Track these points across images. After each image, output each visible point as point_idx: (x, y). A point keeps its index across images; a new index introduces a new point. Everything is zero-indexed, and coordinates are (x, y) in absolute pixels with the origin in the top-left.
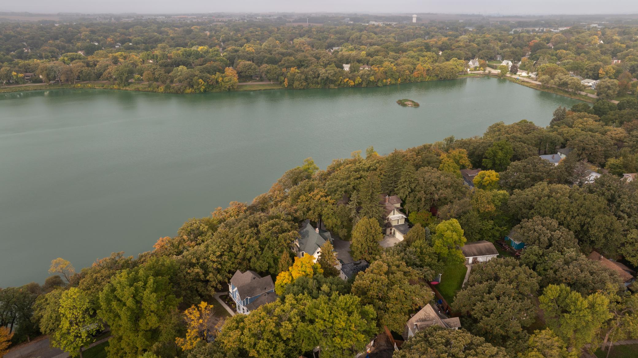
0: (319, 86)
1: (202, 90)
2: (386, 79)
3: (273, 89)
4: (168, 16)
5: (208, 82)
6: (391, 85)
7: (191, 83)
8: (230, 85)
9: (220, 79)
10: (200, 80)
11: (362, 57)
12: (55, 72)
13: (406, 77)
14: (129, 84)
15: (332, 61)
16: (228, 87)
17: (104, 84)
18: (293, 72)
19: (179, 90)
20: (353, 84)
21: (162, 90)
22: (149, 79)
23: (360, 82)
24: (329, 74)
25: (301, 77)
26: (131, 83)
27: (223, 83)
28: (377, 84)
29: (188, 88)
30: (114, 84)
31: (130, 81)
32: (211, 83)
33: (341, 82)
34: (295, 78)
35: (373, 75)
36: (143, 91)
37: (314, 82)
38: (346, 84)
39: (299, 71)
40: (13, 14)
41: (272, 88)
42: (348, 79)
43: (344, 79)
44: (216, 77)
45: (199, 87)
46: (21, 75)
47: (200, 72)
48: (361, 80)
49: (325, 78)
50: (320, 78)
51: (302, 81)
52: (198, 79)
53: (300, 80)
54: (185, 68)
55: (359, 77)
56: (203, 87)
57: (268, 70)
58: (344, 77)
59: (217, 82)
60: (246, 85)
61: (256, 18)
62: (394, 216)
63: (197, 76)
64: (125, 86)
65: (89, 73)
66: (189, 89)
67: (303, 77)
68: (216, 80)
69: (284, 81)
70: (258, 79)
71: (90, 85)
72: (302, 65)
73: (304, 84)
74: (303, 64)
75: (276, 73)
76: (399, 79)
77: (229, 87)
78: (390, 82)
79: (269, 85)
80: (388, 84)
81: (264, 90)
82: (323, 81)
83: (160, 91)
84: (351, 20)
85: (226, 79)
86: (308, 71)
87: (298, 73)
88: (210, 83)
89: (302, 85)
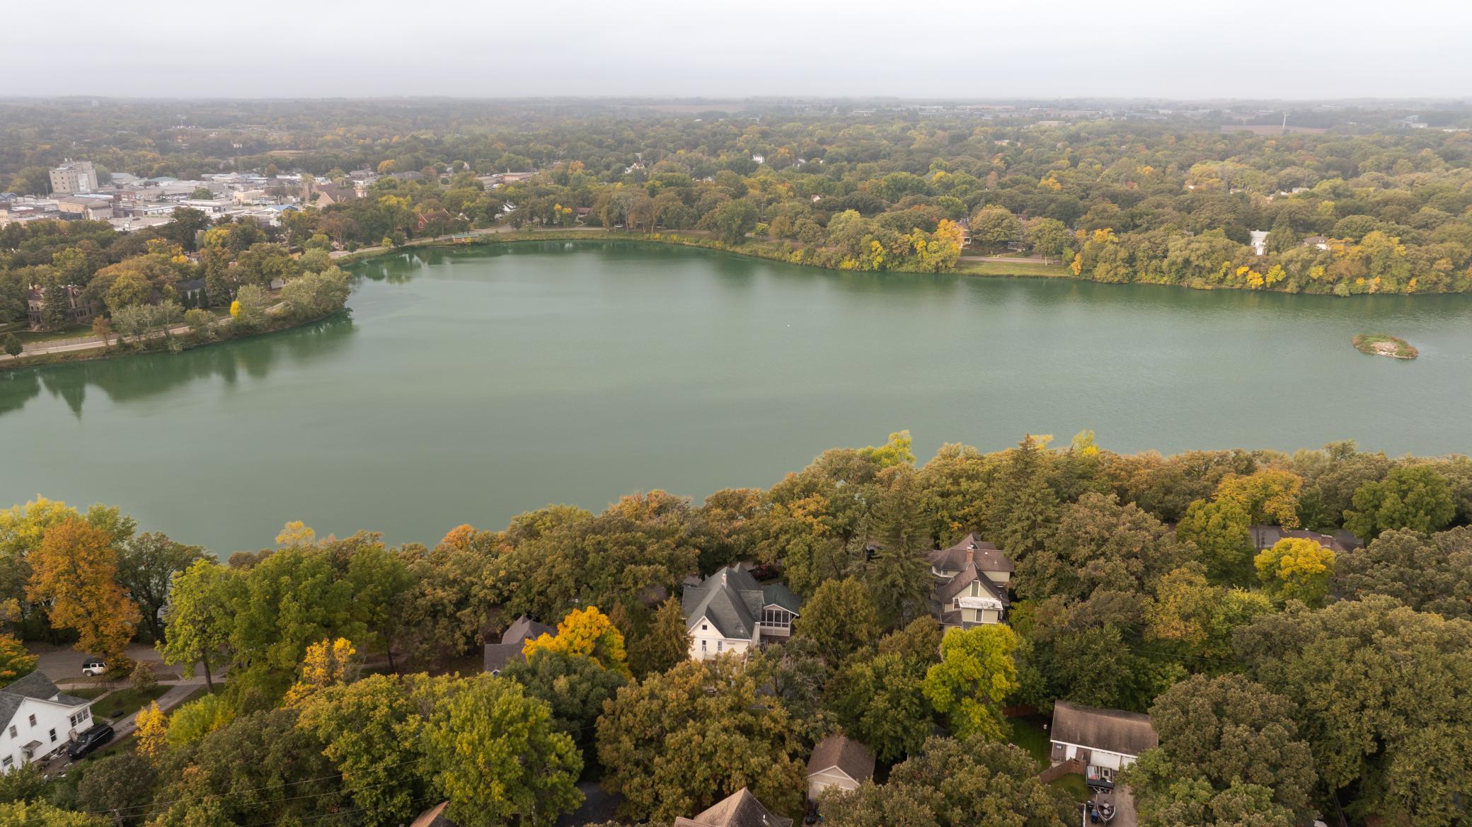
0: (1165, 279)
1: (876, 265)
2: (1367, 276)
3: (1042, 277)
4: (951, 105)
5: (891, 249)
6: (1380, 295)
7: (856, 247)
8: (939, 260)
9: (920, 245)
10: (876, 244)
11: (1319, 214)
12: (622, 208)
13: (1437, 276)
14: (744, 241)
15: (1220, 222)
16: (933, 263)
17: (701, 237)
18: (1099, 241)
19: (829, 260)
20: (1260, 282)
21: (798, 258)
22: (782, 232)
23: (1280, 279)
24: (1192, 251)
25: (1116, 253)
26: (750, 239)
27: (925, 253)
28: (1332, 289)
29: (847, 258)
30: (717, 239)
31: (748, 235)
32: (899, 251)
33: (1226, 275)
34: (1101, 254)
35: (1321, 263)
36: (763, 258)
37: (1151, 268)
38: (1240, 279)
39: (1116, 240)
40: (678, 101)
41: (1042, 274)
42: (1246, 269)
43: (1237, 267)
44: (912, 239)
45: (871, 258)
46: (567, 210)
47: (882, 226)
48: (1283, 273)
49: (1180, 260)
50: (1166, 262)
51: (1118, 263)
52: (872, 240)
53: (1115, 260)
54: (856, 214)
55: (1279, 267)
56: (880, 259)
57: (1040, 231)
58: (1235, 261)
59: (913, 250)
60: (978, 263)
61: (1157, 113)
62: (974, 599)
63: (872, 233)
64: (736, 243)
65: (678, 213)
66: (850, 260)
67: (1123, 253)
68: (912, 245)
69: (1073, 261)
70: (1020, 250)
71: (675, 238)
72: (1136, 226)
73: (1122, 271)
74: (1138, 222)
75: (1054, 239)
76: (1413, 282)
77: (937, 263)
78: (1380, 286)
79: (1037, 266)
80: (1371, 291)
81: (1019, 277)
82: (1174, 268)
83: (793, 260)
84: (1420, 121)
85: (933, 245)
86: (1141, 241)
87: (1113, 243)
88: (895, 251)
89: (1116, 274)
